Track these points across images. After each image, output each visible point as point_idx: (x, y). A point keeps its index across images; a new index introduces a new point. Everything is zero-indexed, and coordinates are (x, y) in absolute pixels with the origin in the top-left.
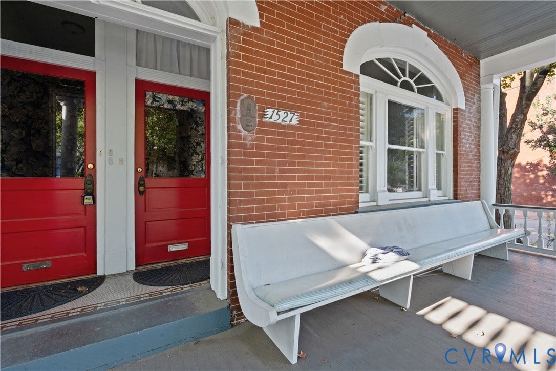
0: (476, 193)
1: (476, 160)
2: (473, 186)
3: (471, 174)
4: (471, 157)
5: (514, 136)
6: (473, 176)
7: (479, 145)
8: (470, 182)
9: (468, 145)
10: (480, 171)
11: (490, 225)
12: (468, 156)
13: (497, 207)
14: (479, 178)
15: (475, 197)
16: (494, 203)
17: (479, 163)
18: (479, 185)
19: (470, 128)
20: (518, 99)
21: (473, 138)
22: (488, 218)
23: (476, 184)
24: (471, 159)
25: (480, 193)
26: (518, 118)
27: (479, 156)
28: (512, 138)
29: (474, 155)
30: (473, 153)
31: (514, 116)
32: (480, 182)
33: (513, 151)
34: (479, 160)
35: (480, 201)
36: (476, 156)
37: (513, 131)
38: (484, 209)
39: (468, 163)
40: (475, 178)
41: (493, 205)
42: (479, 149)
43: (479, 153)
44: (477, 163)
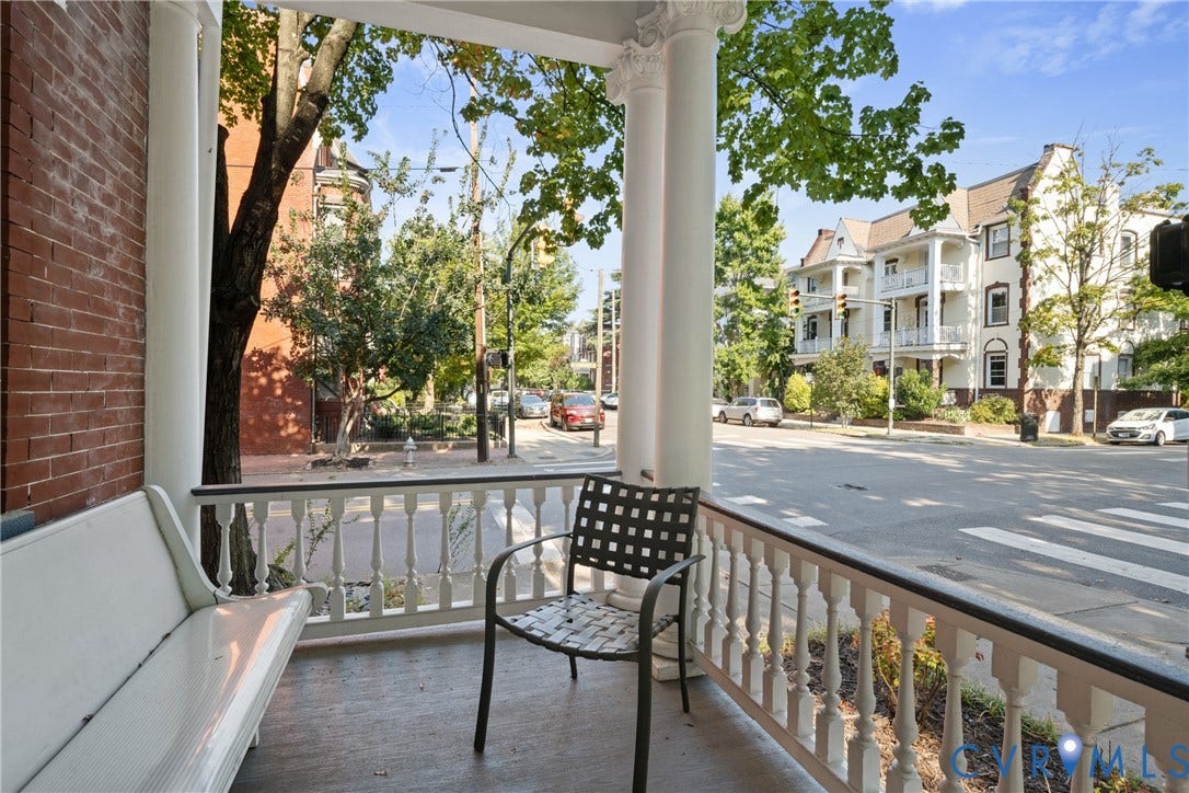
0: (124, 452)
1: (127, 297)
2: (108, 422)
3: (101, 363)
4: (95, 275)
5: (249, 260)
6: (110, 372)
7: (142, 237)
8: (96, 401)
9: (82, 213)
10: (142, 350)
11: (183, 593)
12: (86, 265)
13: (209, 500)
14: (141, 382)
15: (118, 470)
16: (197, 483)
17: (142, 315)
18: (140, 414)
19: (96, 134)
20: (258, 154)
21: (108, 188)
22: (176, 567)
23: (123, 408)
24: (100, 289)
25: (142, 449)
26: (259, 208)
27: (142, 286)
28: (244, 265)
29: (112, 273)
30: (112, 261)
31: (248, 200)
32: (141, 399)
33: (243, 303)
34: (142, 302)
35: (140, 494)
36: (124, 277)
37: (244, 242)
38: (159, 528)
39: (81, 302)
40: (118, 381)
41: (195, 493)
42: (140, 252)
43: (142, 269)
44: (130, 314)
